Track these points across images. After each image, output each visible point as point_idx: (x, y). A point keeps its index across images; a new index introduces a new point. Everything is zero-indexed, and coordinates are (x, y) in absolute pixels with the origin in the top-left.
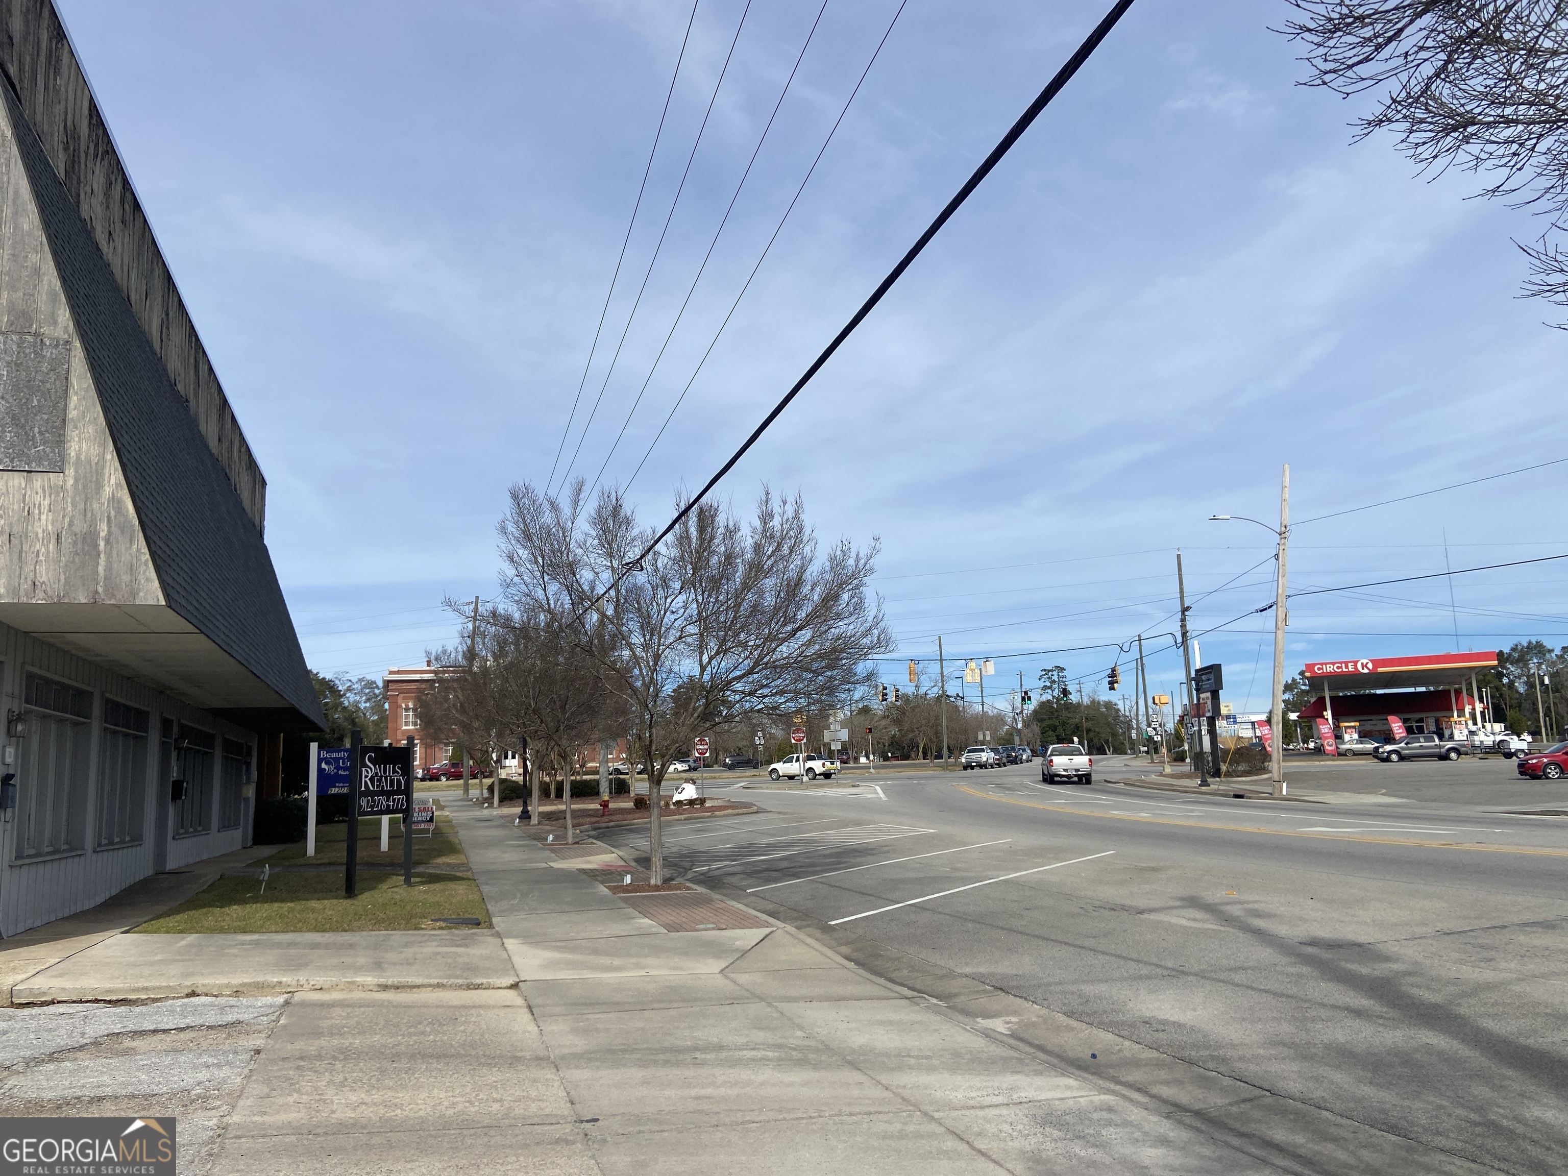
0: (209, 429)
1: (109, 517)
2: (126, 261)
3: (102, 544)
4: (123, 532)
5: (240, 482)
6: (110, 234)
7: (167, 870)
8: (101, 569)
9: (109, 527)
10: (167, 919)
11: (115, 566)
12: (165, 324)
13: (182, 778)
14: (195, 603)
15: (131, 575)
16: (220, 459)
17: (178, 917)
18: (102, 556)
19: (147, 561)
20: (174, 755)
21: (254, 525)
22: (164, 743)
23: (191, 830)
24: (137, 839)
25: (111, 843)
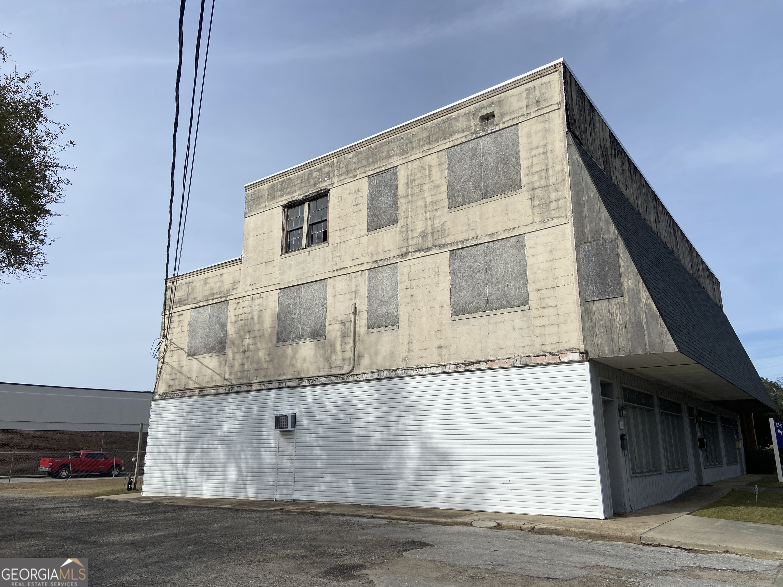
0: (686, 262)
1: (646, 313)
2: (635, 195)
3: (645, 326)
4: (653, 319)
5: (706, 285)
6: (626, 186)
7: (704, 484)
8: (646, 338)
9: (647, 318)
10: (708, 509)
11: (652, 335)
12: (657, 218)
13: (703, 437)
14: (692, 348)
15: (660, 339)
16: (693, 275)
17: (713, 509)
18: (646, 331)
19: (666, 331)
20: (697, 425)
21: (717, 304)
22: (691, 419)
23: (713, 464)
24: (686, 468)
25: (674, 468)
